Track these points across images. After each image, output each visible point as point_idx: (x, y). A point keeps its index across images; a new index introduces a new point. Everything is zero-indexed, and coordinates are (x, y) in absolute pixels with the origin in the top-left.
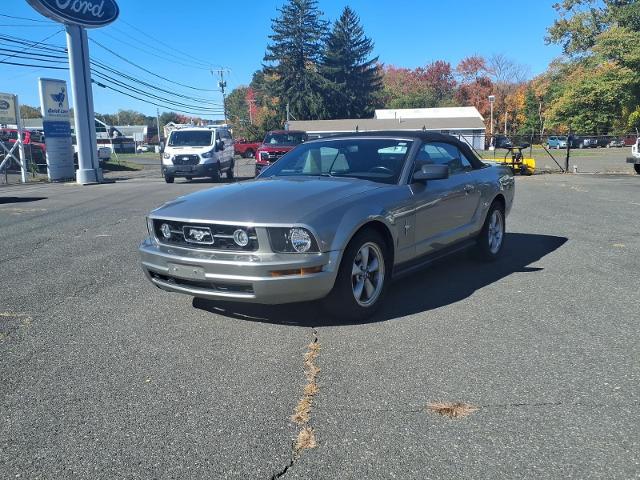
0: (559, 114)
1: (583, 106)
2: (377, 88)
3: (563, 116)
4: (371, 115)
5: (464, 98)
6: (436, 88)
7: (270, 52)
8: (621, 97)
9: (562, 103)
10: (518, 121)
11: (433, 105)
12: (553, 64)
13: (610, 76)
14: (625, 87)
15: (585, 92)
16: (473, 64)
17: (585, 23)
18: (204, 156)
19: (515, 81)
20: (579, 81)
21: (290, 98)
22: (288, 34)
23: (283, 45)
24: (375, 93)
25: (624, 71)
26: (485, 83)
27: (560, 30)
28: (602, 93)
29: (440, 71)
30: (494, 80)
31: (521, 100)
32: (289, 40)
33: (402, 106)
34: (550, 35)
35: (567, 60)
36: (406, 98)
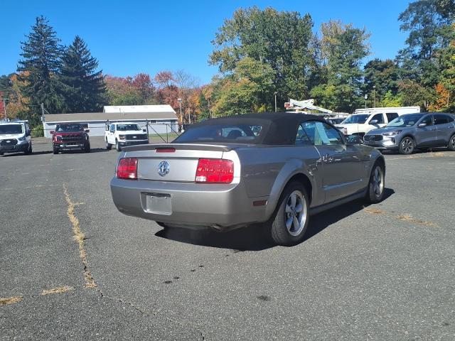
0: (219, 109)
1: (232, 104)
2: (103, 91)
3: (222, 110)
4: (101, 110)
5: (161, 99)
6: (142, 92)
7: (21, 66)
8: (252, 99)
9: (222, 101)
10: (197, 114)
11: (142, 103)
12: (214, 79)
13: (246, 87)
14: (255, 93)
15: (233, 96)
16: (164, 77)
17: (230, 53)
18: (20, 139)
19: (192, 87)
20: (229, 90)
21: (40, 98)
22: (35, 54)
23: (31, 61)
24: (102, 94)
25: (252, 84)
26: (173, 88)
27: (216, 57)
28: (242, 97)
29: (144, 80)
30: (178, 86)
31: (197, 100)
32: (35, 57)
33: (121, 103)
34: (211, 60)
35: (221, 76)
36: (123, 98)
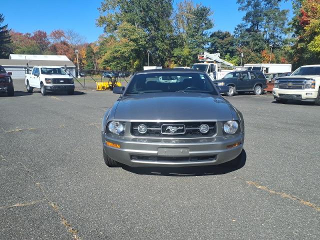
0: (105, 61)
1: (115, 58)
2: (9, 42)
3: (107, 62)
4: (8, 57)
5: (54, 51)
6: (40, 45)
8: (131, 55)
9: (107, 56)
10: (83, 64)
11: (41, 54)
12: (100, 37)
13: (126, 45)
14: (132, 50)
15: (117, 51)
16: (57, 34)
17: (113, 19)
19: (79, 44)
20: (113, 46)
24: (7, 45)
25: (131, 43)
26: (65, 43)
27: (102, 21)
28: (123, 53)
29: (41, 36)
30: (69, 42)
31: (84, 53)
33: (23, 53)
34: (98, 23)
35: (106, 36)
36: (24, 49)
